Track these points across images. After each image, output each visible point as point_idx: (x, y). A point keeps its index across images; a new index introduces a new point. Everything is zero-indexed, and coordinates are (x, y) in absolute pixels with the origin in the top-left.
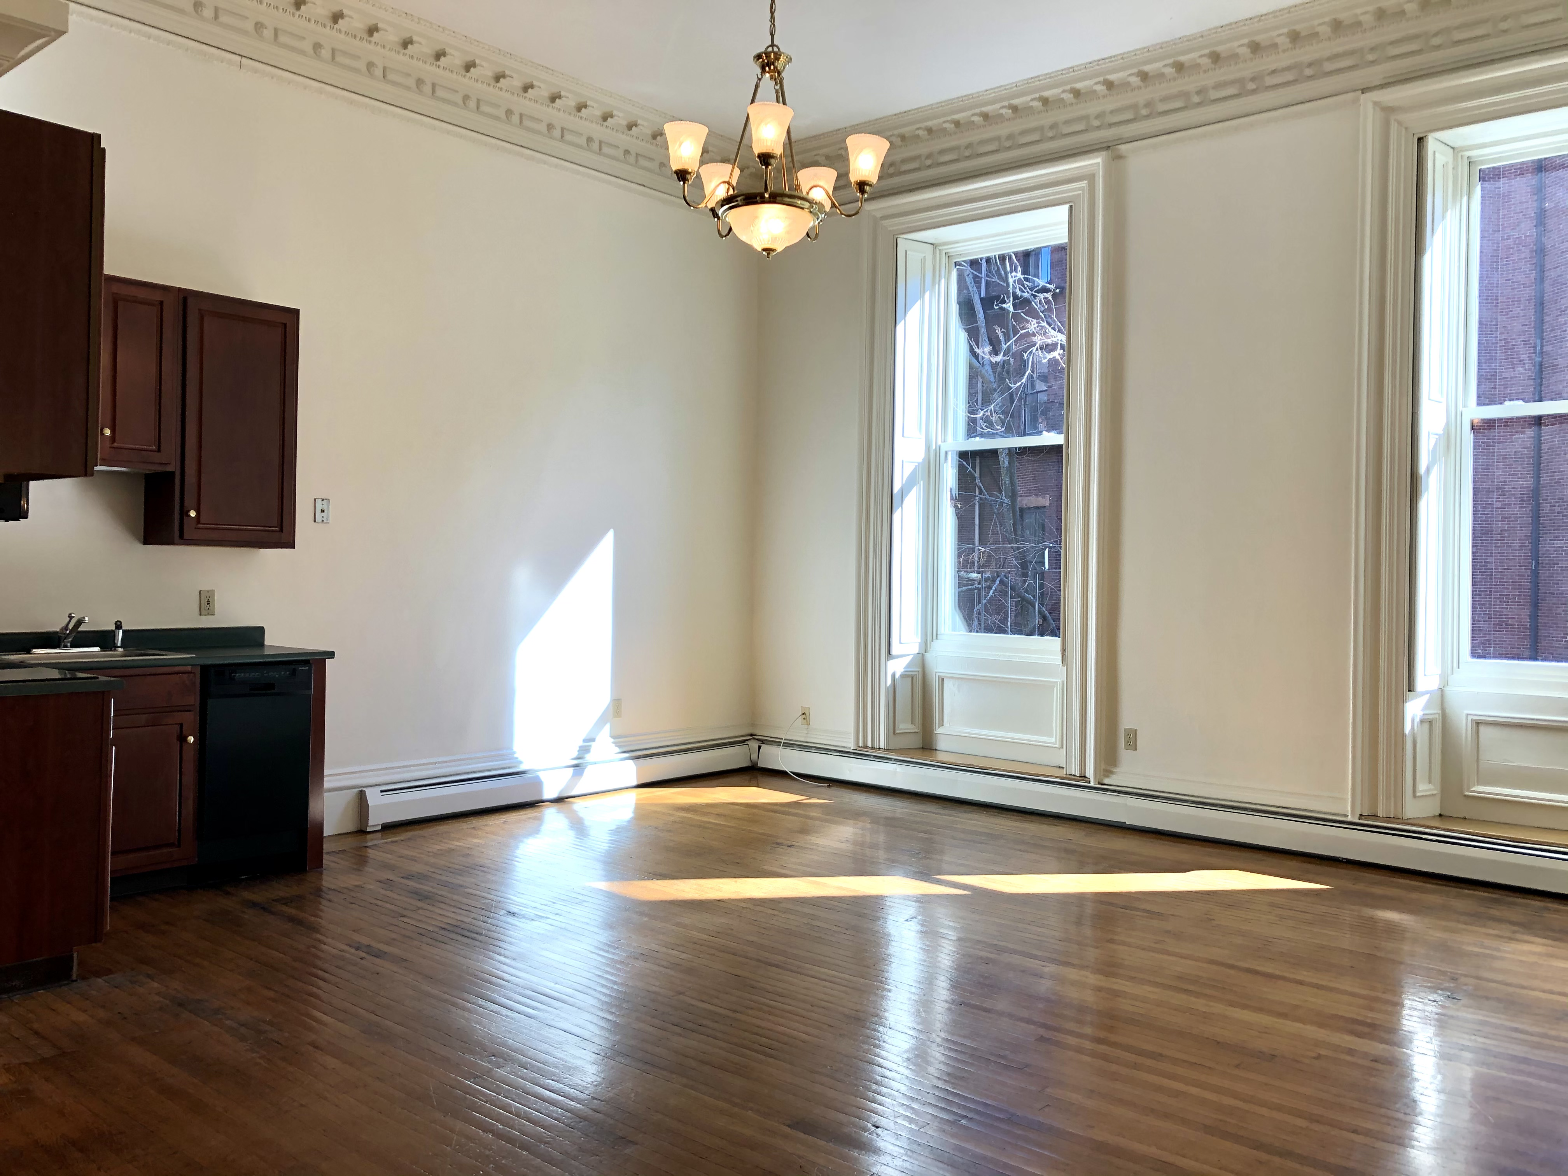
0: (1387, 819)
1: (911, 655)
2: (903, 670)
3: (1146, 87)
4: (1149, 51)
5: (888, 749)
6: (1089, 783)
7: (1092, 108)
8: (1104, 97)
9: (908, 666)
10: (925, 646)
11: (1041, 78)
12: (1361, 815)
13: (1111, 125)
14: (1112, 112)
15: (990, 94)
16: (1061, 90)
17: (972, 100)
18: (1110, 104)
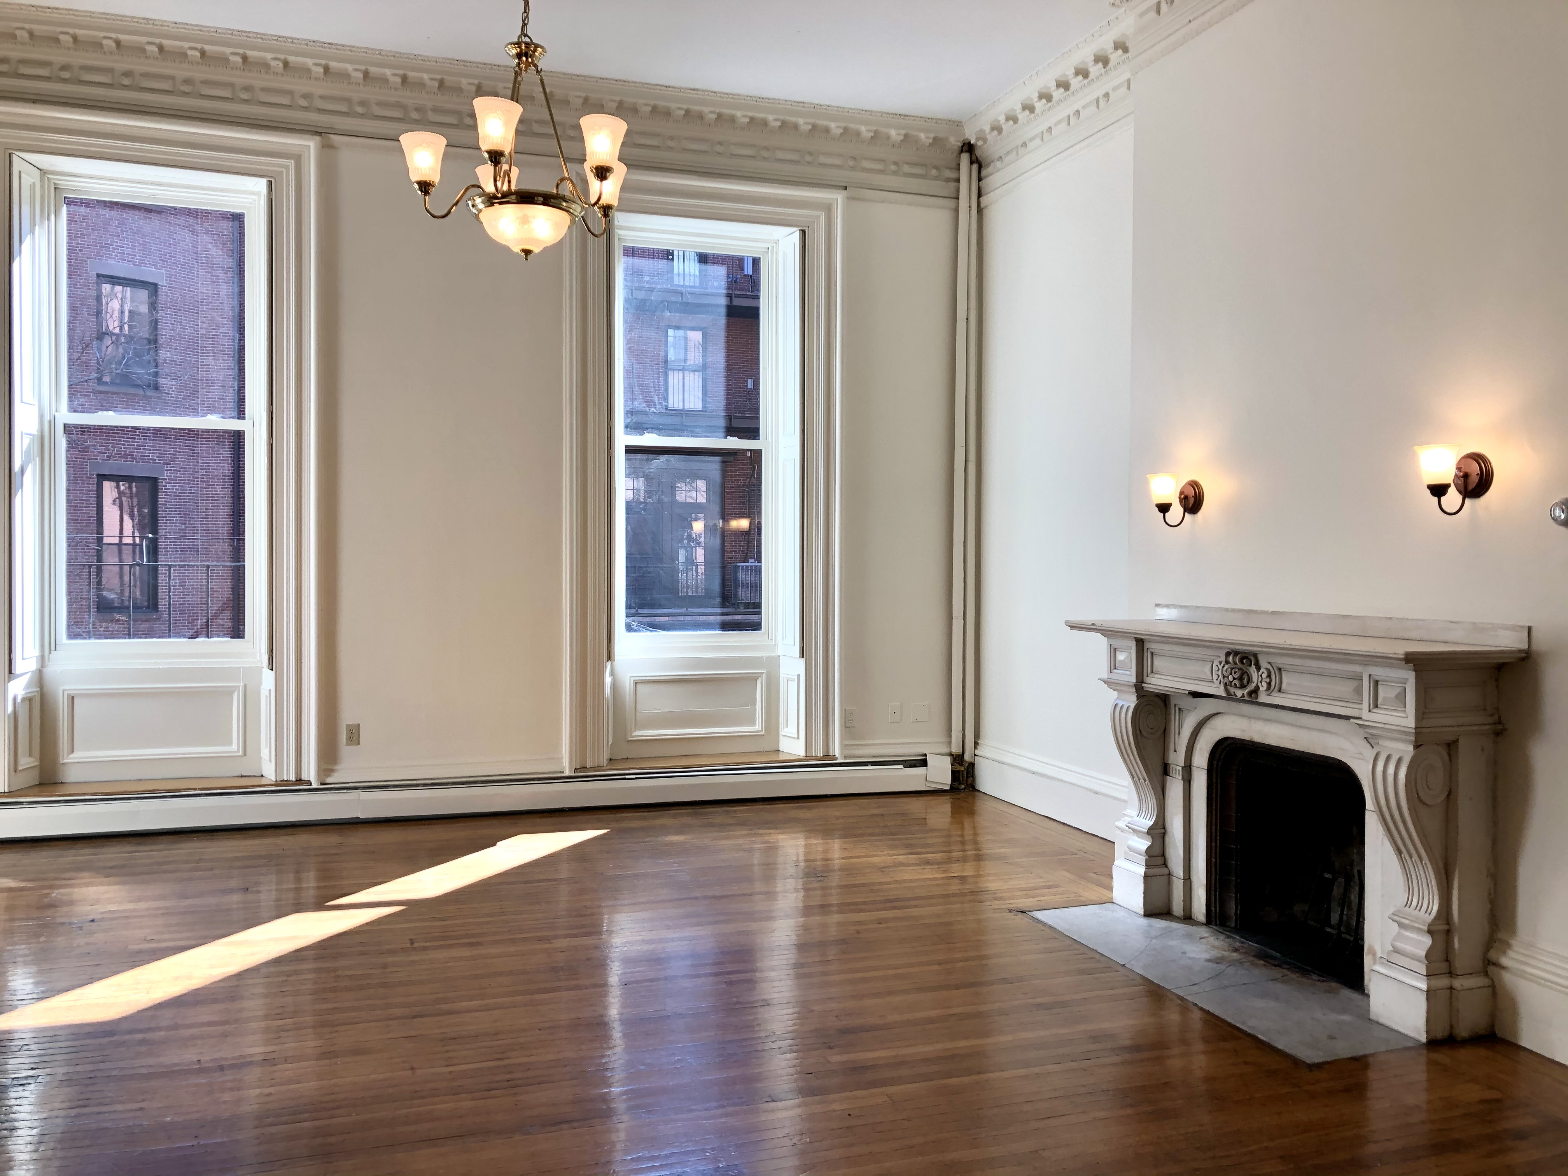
0: (594, 768)
1: (26, 673)
2: (24, 692)
3: (365, 85)
4: (380, 54)
5: (10, 792)
6: (311, 785)
7: (300, 86)
8: (316, 79)
9: (27, 687)
10: (43, 660)
11: (250, 35)
12: (575, 769)
13: (321, 111)
14: (321, 97)
15: (178, 28)
16: (273, 56)
17: (151, 26)
18: (318, 89)
